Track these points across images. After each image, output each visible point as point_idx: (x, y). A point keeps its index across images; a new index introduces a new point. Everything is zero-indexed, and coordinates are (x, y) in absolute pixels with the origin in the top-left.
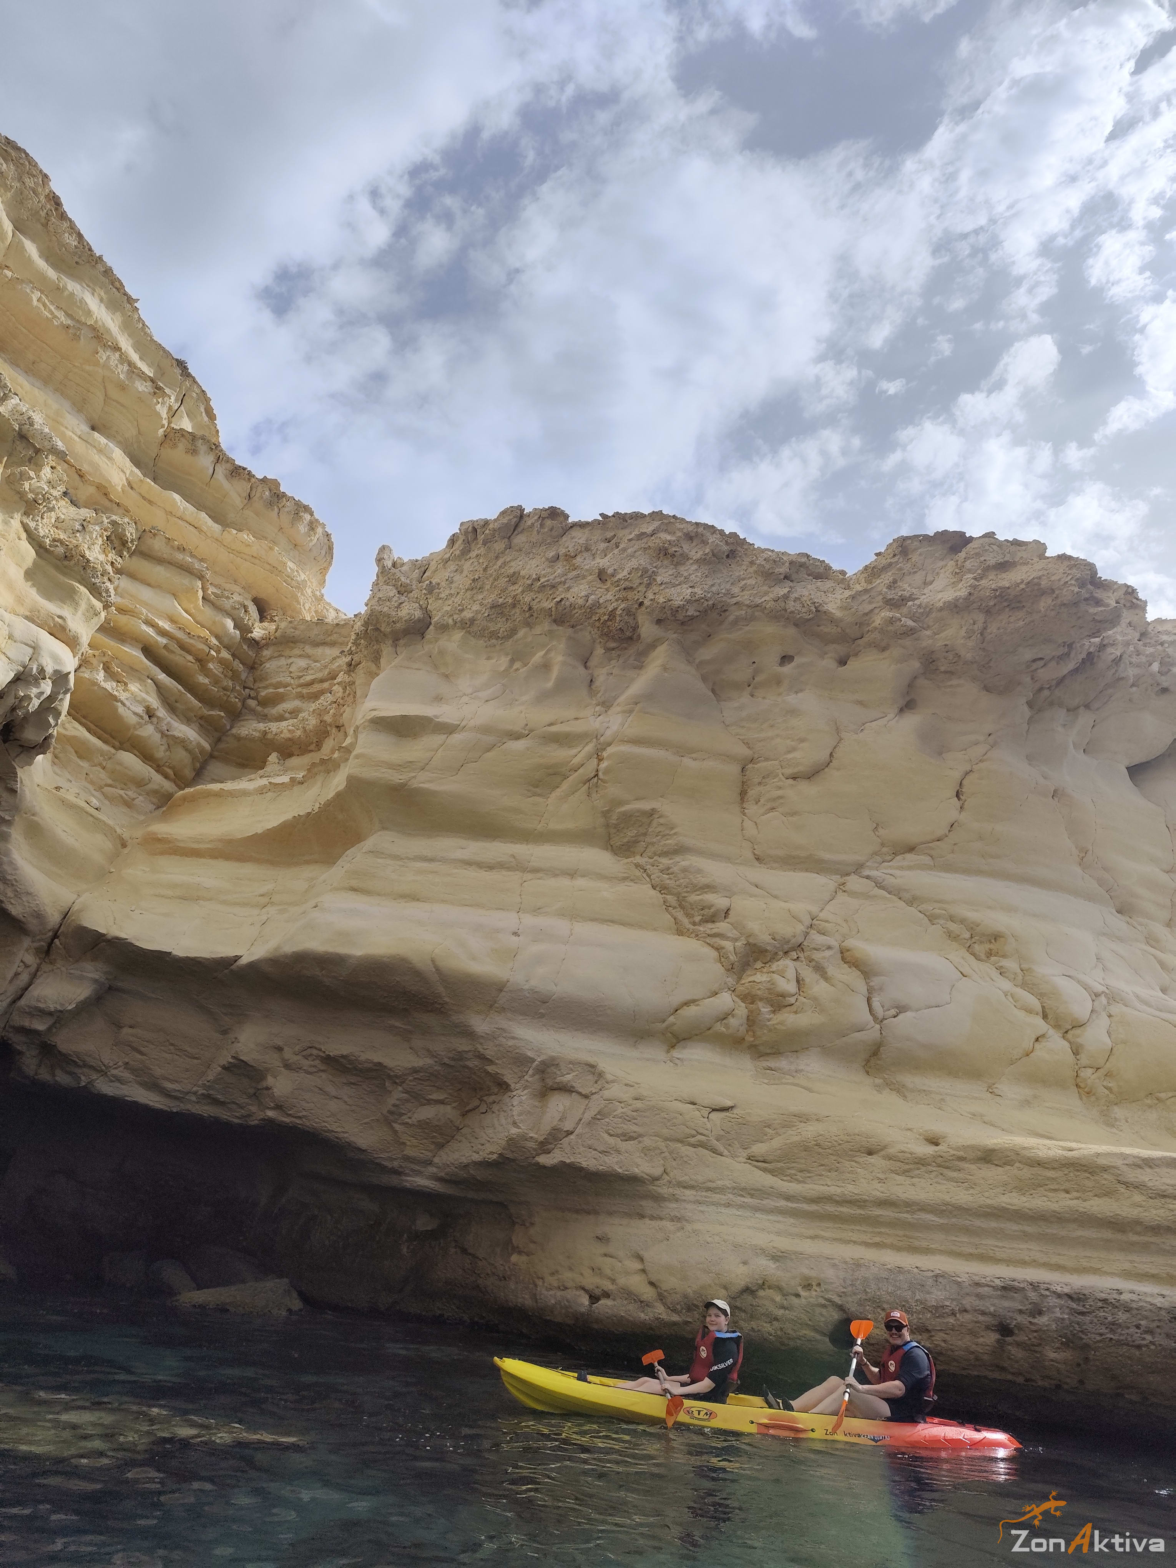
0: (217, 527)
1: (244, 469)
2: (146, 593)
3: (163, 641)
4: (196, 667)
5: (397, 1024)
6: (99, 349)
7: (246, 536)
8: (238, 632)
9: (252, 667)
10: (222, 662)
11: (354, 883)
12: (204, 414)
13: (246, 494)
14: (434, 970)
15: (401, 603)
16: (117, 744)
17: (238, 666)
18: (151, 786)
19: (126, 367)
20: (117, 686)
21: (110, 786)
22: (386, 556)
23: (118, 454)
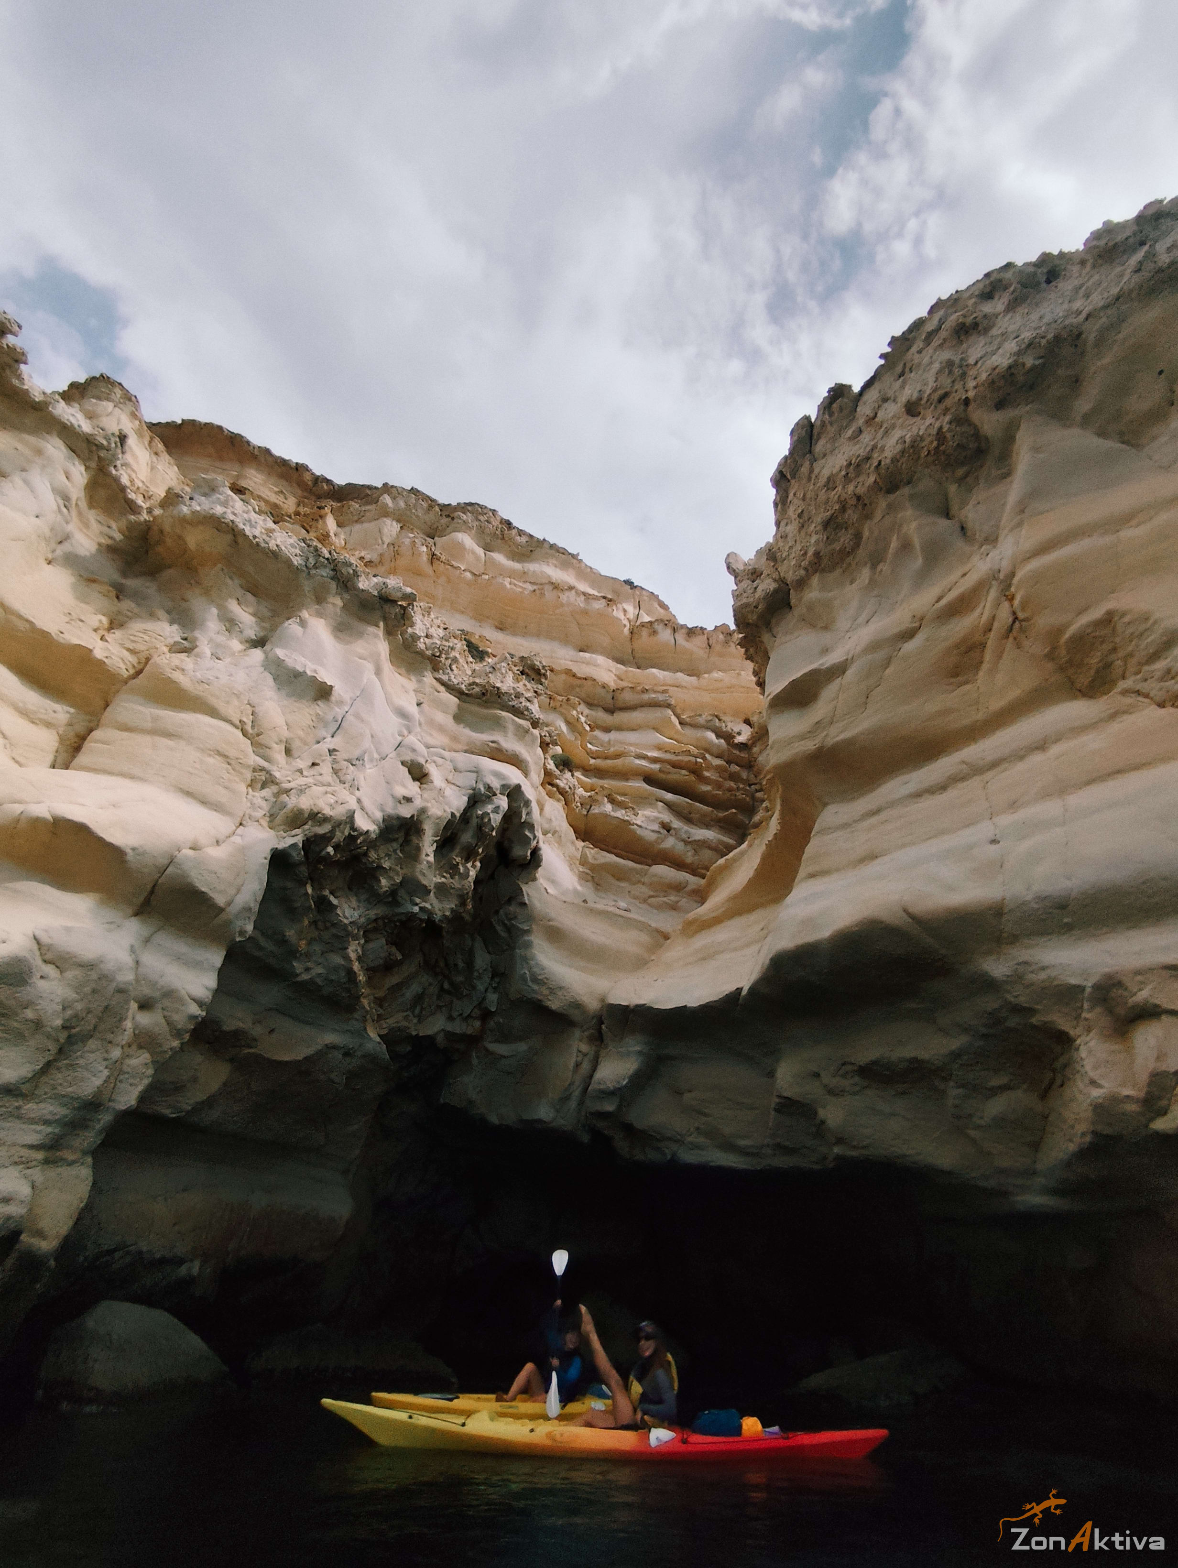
0: (694, 679)
1: (696, 627)
2: (631, 737)
3: (656, 767)
4: (693, 778)
5: (914, 1006)
6: (560, 594)
7: (716, 675)
8: (722, 741)
9: (749, 765)
10: (718, 768)
11: (811, 869)
12: (659, 608)
13: (705, 645)
14: (910, 920)
15: (756, 588)
16: (650, 862)
17: (735, 768)
18: (689, 888)
19: (582, 598)
20: (626, 812)
21: (653, 897)
22: (731, 561)
23: (600, 659)
